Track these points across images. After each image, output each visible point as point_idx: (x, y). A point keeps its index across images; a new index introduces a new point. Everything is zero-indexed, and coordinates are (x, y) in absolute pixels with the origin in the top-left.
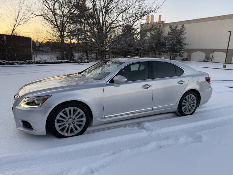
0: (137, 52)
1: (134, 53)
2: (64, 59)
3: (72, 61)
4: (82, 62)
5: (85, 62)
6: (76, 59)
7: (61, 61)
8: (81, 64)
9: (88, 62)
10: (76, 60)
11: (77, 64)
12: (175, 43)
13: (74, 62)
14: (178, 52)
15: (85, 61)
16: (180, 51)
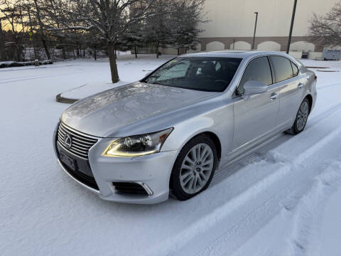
0: (129, 44)
1: (125, 45)
2: (6, 60)
3: (22, 63)
4: (41, 64)
5: (46, 64)
6: (29, 58)
7: (4, 63)
8: (41, 66)
9: (51, 63)
10: (27, 60)
11: (34, 67)
12: (184, 29)
13: (27, 65)
14: (191, 43)
15: (46, 61)
16: (192, 41)
